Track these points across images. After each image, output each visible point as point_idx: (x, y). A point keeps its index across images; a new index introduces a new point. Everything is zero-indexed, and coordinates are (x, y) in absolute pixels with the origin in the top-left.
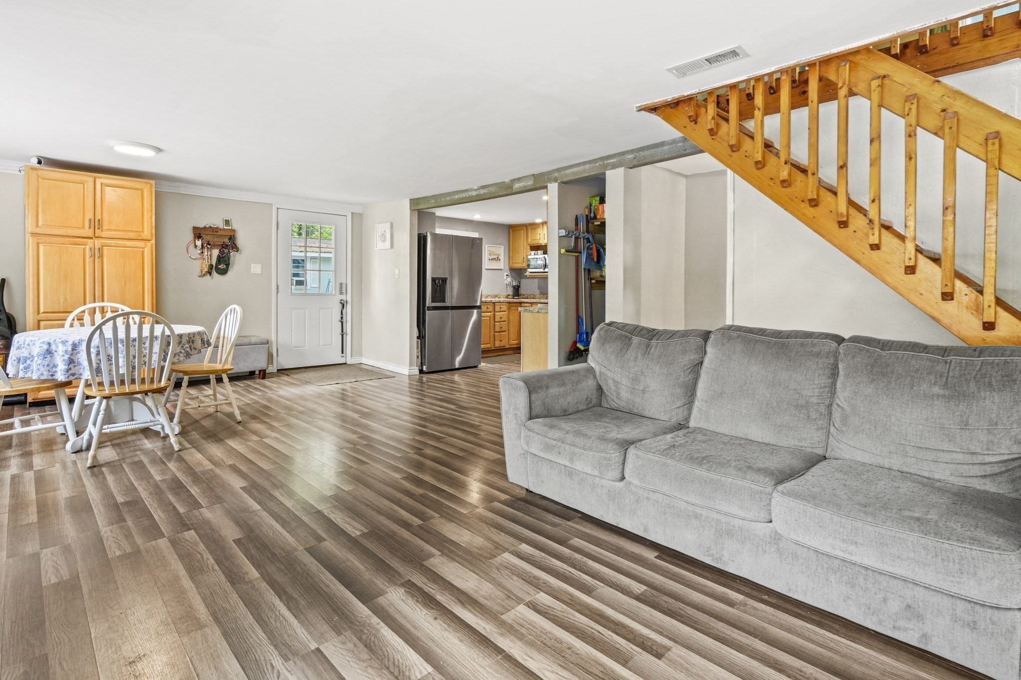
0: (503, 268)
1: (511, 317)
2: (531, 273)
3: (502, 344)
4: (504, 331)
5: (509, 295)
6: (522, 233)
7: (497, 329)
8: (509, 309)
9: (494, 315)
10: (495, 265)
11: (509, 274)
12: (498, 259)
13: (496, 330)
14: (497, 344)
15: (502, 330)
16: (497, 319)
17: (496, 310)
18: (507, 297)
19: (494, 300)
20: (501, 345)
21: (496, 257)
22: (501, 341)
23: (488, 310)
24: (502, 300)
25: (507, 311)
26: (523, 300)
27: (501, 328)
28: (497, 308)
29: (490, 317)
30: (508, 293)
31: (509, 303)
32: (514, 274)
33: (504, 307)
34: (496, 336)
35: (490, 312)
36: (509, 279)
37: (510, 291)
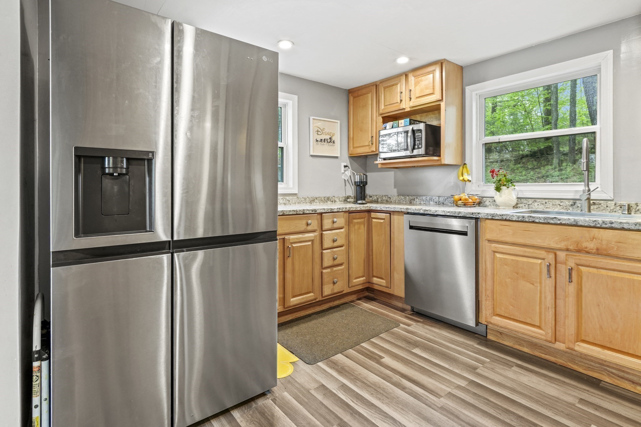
0: (339, 155)
1: (353, 236)
2: (385, 159)
3: (337, 288)
4: (341, 265)
5: (348, 197)
6: (370, 98)
7: (327, 262)
8: (349, 223)
9: (322, 235)
10: (325, 150)
11: (349, 165)
12: (331, 141)
13: (326, 264)
14: (328, 290)
15: (336, 262)
16: (327, 243)
17: (326, 227)
18: (346, 200)
19: (319, 207)
20: (336, 291)
21: (328, 137)
22: (334, 283)
23: (309, 228)
24: (335, 207)
25: (346, 227)
26: (374, 206)
27: (334, 259)
28: (327, 223)
29: (312, 241)
30: (348, 194)
31: (350, 212)
32: (356, 165)
33: (341, 221)
34: (325, 276)
35: (314, 231)
36: (349, 173)
37: (351, 191)
